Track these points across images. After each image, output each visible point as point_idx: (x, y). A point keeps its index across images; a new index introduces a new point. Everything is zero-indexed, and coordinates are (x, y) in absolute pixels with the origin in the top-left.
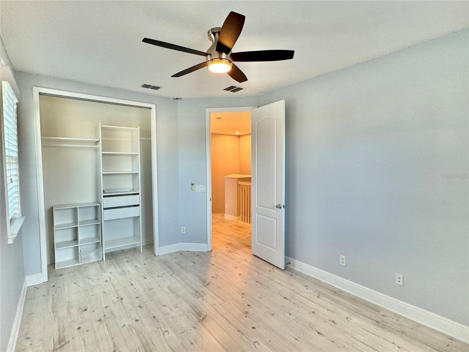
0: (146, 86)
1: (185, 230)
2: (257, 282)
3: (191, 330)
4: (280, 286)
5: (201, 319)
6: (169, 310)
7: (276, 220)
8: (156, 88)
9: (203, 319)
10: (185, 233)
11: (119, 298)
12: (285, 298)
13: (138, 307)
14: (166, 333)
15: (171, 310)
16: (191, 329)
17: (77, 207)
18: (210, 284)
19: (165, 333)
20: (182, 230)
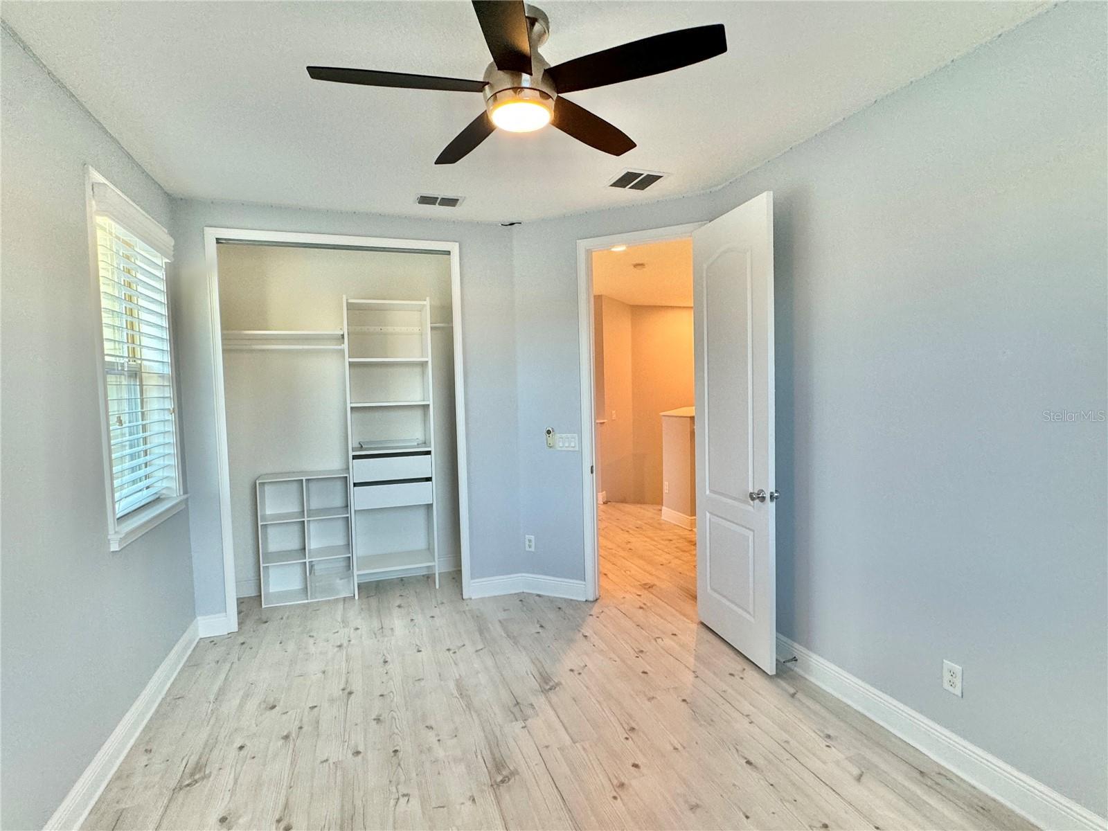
0: (425, 200)
1: (533, 544)
2: (684, 700)
3: (463, 804)
4: (747, 725)
5: (499, 778)
6: (435, 740)
7: (752, 533)
8: (451, 202)
9: (503, 781)
10: (533, 549)
11: (346, 692)
12: (748, 762)
13: (374, 719)
14: (403, 801)
15: (439, 740)
16: (462, 801)
17: (301, 478)
18: (557, 689)
19: (401, 797)
20: (527, 543)
